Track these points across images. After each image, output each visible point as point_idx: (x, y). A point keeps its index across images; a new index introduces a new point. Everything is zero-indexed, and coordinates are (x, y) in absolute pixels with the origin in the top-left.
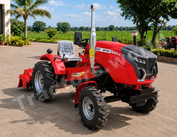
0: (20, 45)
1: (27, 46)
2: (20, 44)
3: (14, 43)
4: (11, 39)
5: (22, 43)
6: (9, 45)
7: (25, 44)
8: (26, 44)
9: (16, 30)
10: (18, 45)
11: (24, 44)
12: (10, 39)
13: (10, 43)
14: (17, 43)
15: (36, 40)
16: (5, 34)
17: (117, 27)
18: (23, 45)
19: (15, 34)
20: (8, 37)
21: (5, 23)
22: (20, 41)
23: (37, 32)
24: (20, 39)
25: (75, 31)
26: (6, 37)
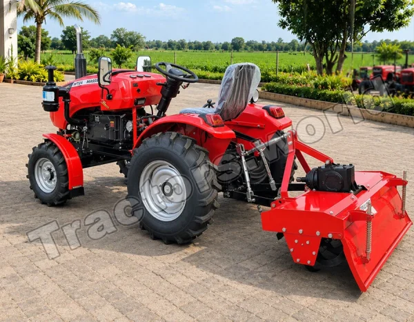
0: (40, 82)
2: (39, 80)
3: (26, 78)
4: (19, 67)
5: (45, 77)
6: (15, 82)
8: (55, 79)
9: (27, 48)
10: (34, 81)
12: (17, 67)
13: (18, 78)
14: (33, 77)
15: (71, 70)
16: (6, 55)
18: (46, 81)
19: (26, 56)
20: (10, 63)
21: (6, 31)
22: (39, 74)
23: (71, 52)
24: (40, 67)
25: (156, 49)
26: (7, 64)
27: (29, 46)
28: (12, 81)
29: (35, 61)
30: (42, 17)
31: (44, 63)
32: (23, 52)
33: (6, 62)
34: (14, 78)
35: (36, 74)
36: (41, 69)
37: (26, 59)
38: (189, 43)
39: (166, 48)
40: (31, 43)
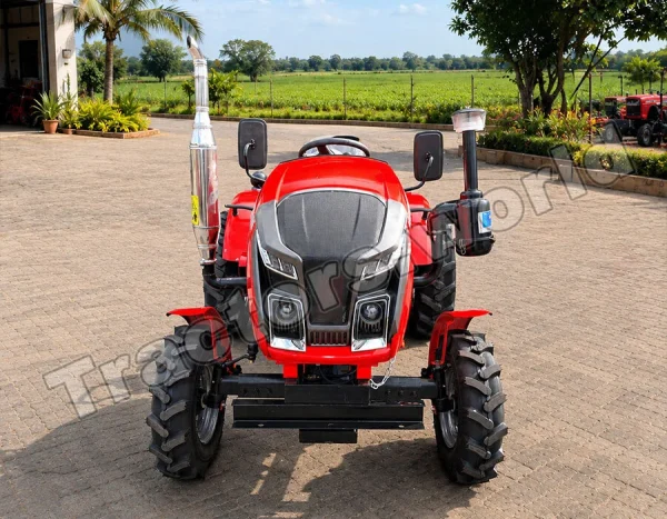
0: (115, 132)
1: (137, 133)
2: (112, 129)
3: (92, 126)
4: (79, 108)
5: (121, 125)
6: (75, 133)
7: (131, 129)
8: (135, 126)
9: (92, 77)
10: (105, 130)
11: (127, 130)
12: (77, 109)
13: (79, 126)
14: (102, 124)
15: (161, 111)
16: (59, 91)
17: (431, 59)
18: (123, 131)
19: (89, 90)
20: (67, 104)
21: (58, 53)
22: (112, 119)
23: (158, 79)
24: (113, 108)
25: (291, 71)
26: (62, 104)
27: (94, 75)
28: (70, 131)
29: (105, 98)
30: (114, 30)
31: (118, 100)
32: (85, 84)
33: (61, 101)
34: (74, 127)
35: (108, 119)
36: (114, 112)
37: (90, 95)
38: (344, 60)
39: (305, 69)
40: (96, 69)
